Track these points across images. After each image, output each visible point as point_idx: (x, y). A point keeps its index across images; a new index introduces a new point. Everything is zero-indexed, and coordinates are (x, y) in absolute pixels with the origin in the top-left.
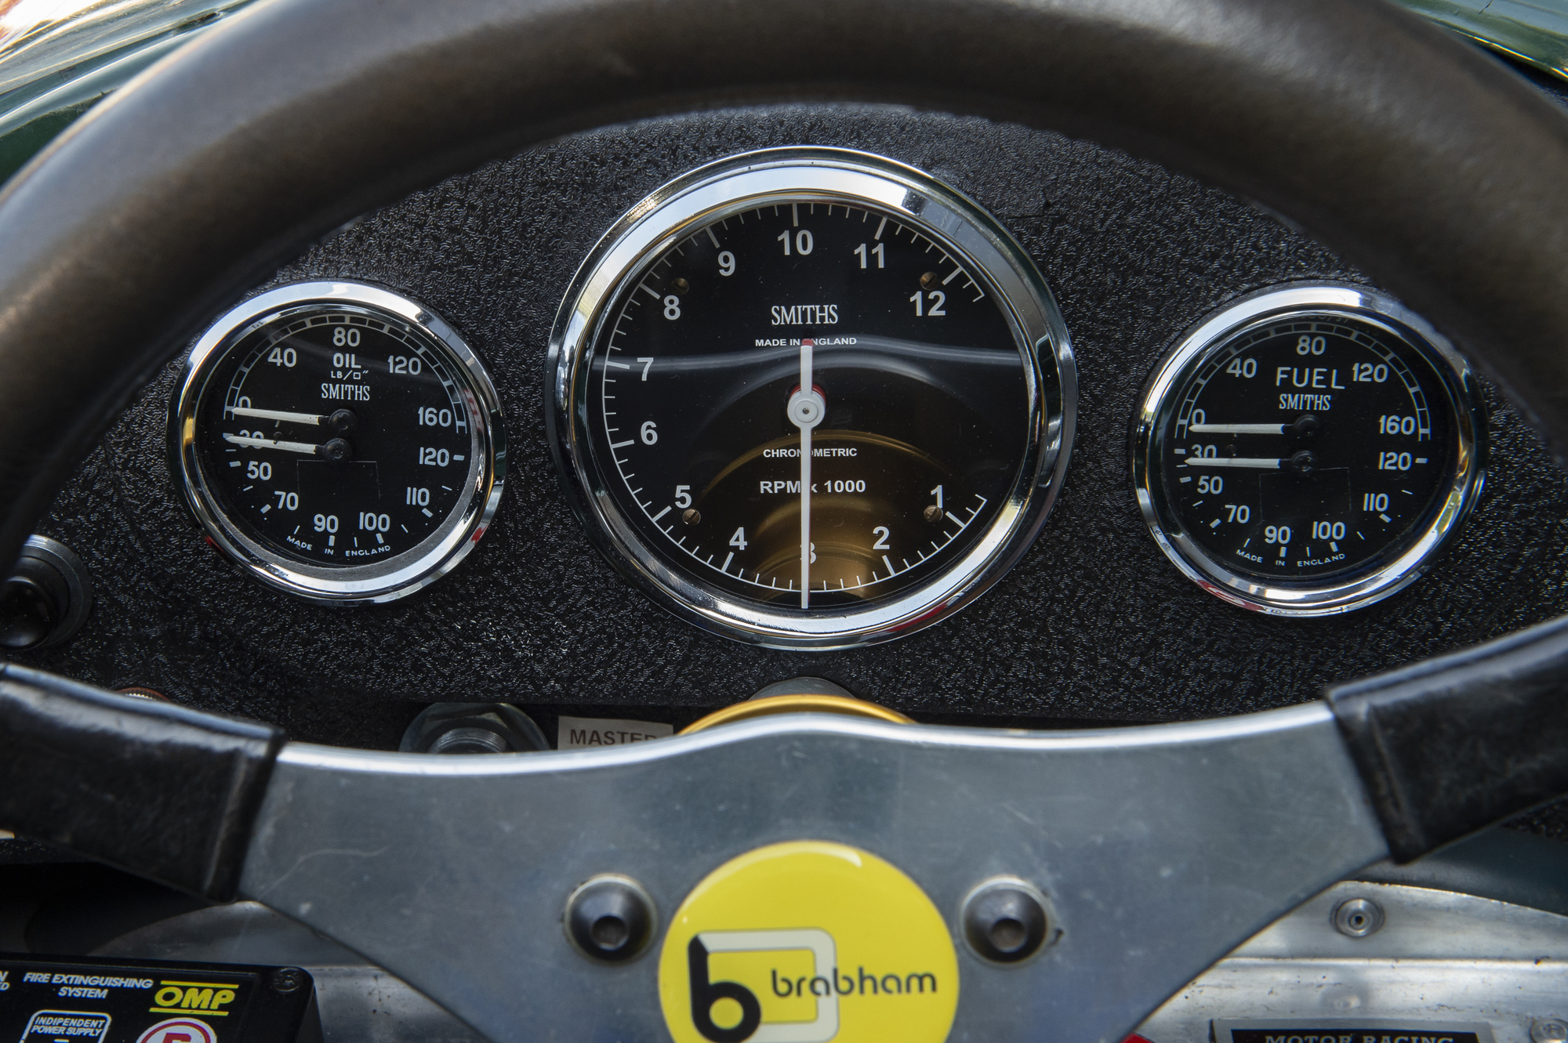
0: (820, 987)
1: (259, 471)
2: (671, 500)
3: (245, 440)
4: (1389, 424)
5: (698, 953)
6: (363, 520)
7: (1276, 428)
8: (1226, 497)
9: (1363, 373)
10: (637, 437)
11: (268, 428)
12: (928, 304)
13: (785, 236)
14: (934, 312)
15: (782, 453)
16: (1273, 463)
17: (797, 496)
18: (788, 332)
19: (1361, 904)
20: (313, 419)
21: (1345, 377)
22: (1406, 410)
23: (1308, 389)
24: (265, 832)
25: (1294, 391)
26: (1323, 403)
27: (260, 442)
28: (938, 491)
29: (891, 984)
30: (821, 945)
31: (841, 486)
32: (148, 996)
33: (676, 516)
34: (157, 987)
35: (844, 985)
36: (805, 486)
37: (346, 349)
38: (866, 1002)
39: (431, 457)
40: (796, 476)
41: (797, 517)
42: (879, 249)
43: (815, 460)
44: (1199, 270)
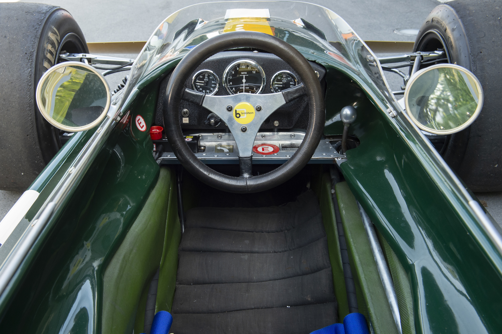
0: (245, 113)
1: (199, 87)
2: (233, 89)
3: (197, 84)
4: (291, 83)
5: (236, 111)
6: (207, 91)
7: (282, 83)
8: (278, 89)
9: (289, 79)
10: (230, 84)
11: (200, 83)
12: (254, 72)
13: (242, 66)
14: (254, 73)
15: (242, 85)
16: (282, 86)
17: (243, 89)
18: (243, 74)
19: (293, 134)
20: (203, 82)
21: (287, 79)
22: (292, 82)
23: (284, 80)
24: (204, 101)
25: (283, 80)
26: (286, 81)
27: (199, 84)
28: (255, 88)
29: (250, 113)
30: (245, 110)
31: (247, 88)
32: (186, 137)
33: (233, 91)
34: (186, 136)
35: (247, 113)
36: (244, 88)
37: (206, 76)
38: (248, 114)
39: (213, 85)
40: (243, 87)
41: (243, 90)
42: (250, 67)
43: (245, 86)
44: (275, 69)
